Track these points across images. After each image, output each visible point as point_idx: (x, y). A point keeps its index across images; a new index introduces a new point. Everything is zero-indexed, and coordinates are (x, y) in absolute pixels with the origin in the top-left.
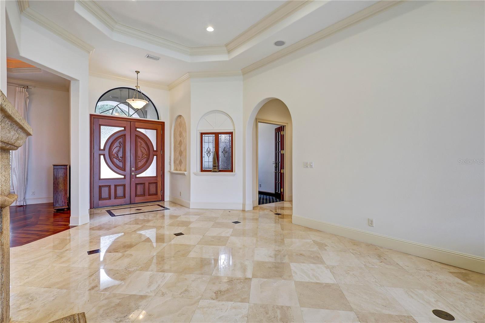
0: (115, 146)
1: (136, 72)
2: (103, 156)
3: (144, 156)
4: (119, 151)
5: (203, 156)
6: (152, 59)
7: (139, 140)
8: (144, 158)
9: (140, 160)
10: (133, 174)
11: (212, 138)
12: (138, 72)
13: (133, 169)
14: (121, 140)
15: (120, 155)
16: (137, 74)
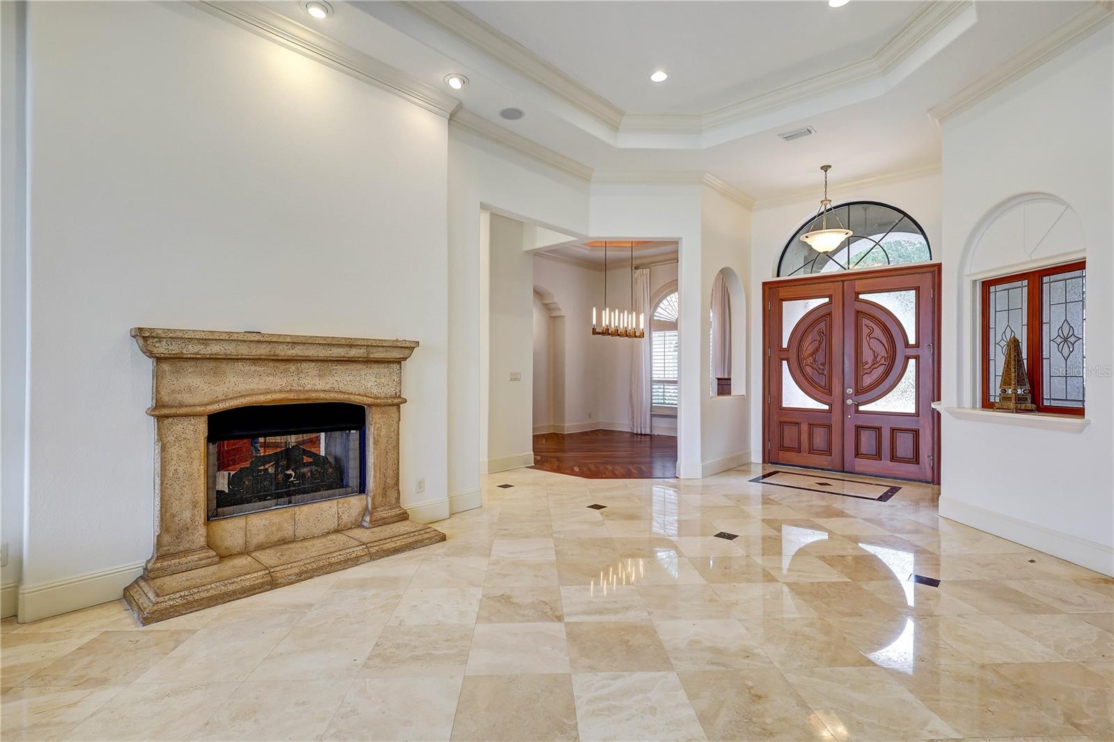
0: (809, 339)
1: (822, 168)
2: (786, 362)
3: (878, 359)
4: (817, 349)
5: (992, 357)
6: (797, 137)
7: (865, 321)
8: (878, 364)
9: (868, 371)
10: (849, 402)
11: (1020, 293)
12: (826, 168)
13: (850, 391)
14: (822, 326)
15: (820, 357)
16: (826, 171)
